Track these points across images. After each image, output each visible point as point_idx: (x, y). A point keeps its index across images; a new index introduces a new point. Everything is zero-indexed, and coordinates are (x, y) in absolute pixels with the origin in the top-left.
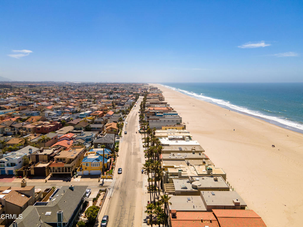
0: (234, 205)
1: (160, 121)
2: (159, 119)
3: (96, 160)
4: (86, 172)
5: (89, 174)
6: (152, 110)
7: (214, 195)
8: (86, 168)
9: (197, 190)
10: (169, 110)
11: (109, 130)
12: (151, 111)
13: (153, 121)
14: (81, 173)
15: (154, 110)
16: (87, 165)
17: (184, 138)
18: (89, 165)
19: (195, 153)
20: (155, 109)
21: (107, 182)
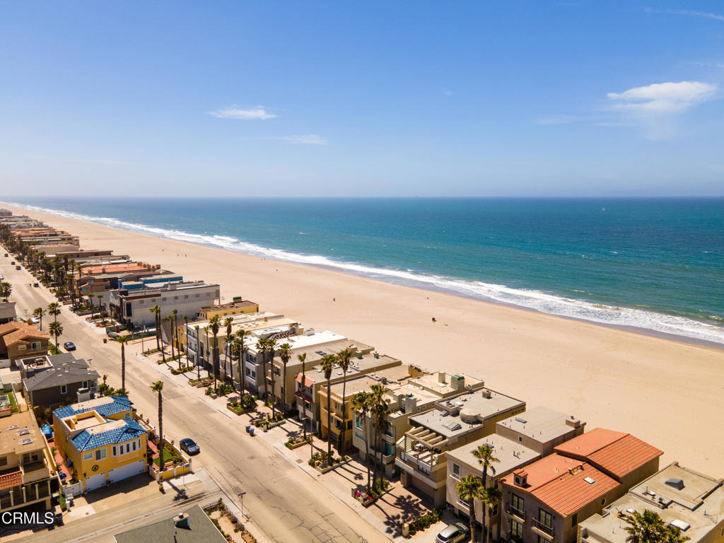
0: (573, 429)
1: (165, 299)
2: (160, 295)
3: (126, 432)
4: (95, 480)
5: (108, 482)
6: (99, 274)
7: (526, 422)
8: (95, 468)
9: (479, 425)
10: (149, 270)
11: (20, 347)
12: (97, 277)
13: (142, 302)
14: (79, 487)
15: (104, 272)
16: (98, 457)
17: (294, 329)
18: (107, 452)
19: (363, 357)
20: (107, 271)
21: (189, 484)
